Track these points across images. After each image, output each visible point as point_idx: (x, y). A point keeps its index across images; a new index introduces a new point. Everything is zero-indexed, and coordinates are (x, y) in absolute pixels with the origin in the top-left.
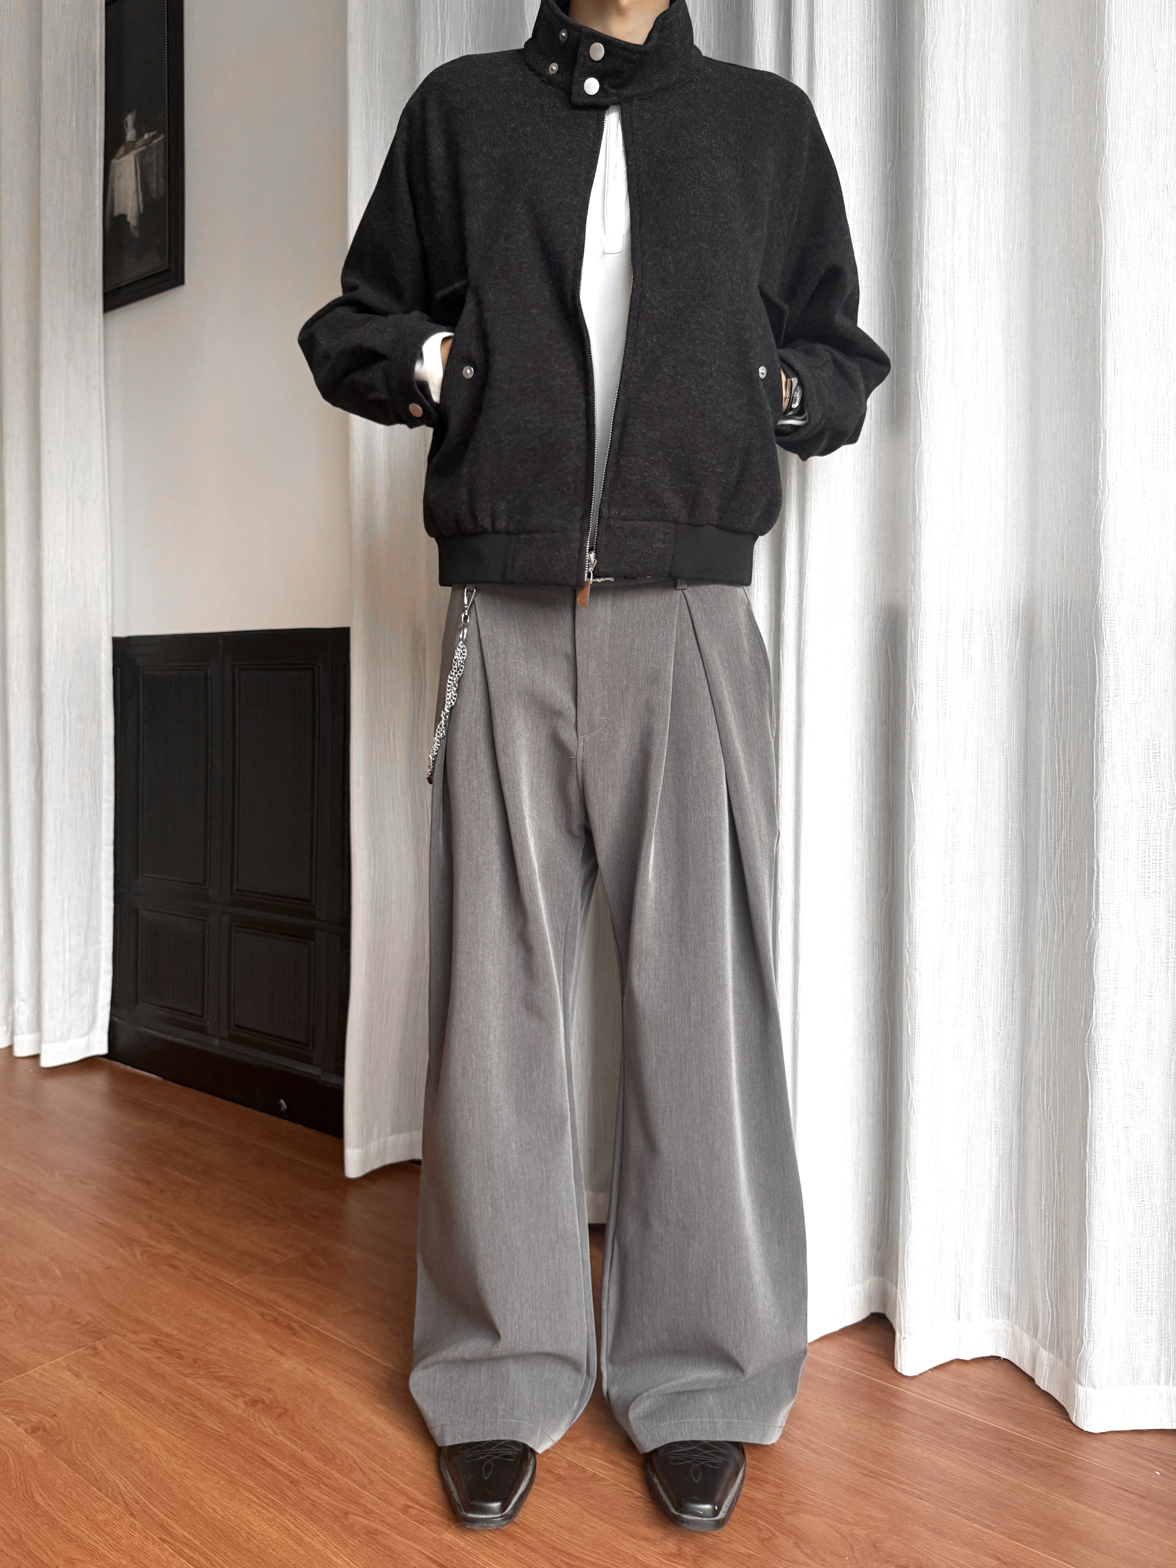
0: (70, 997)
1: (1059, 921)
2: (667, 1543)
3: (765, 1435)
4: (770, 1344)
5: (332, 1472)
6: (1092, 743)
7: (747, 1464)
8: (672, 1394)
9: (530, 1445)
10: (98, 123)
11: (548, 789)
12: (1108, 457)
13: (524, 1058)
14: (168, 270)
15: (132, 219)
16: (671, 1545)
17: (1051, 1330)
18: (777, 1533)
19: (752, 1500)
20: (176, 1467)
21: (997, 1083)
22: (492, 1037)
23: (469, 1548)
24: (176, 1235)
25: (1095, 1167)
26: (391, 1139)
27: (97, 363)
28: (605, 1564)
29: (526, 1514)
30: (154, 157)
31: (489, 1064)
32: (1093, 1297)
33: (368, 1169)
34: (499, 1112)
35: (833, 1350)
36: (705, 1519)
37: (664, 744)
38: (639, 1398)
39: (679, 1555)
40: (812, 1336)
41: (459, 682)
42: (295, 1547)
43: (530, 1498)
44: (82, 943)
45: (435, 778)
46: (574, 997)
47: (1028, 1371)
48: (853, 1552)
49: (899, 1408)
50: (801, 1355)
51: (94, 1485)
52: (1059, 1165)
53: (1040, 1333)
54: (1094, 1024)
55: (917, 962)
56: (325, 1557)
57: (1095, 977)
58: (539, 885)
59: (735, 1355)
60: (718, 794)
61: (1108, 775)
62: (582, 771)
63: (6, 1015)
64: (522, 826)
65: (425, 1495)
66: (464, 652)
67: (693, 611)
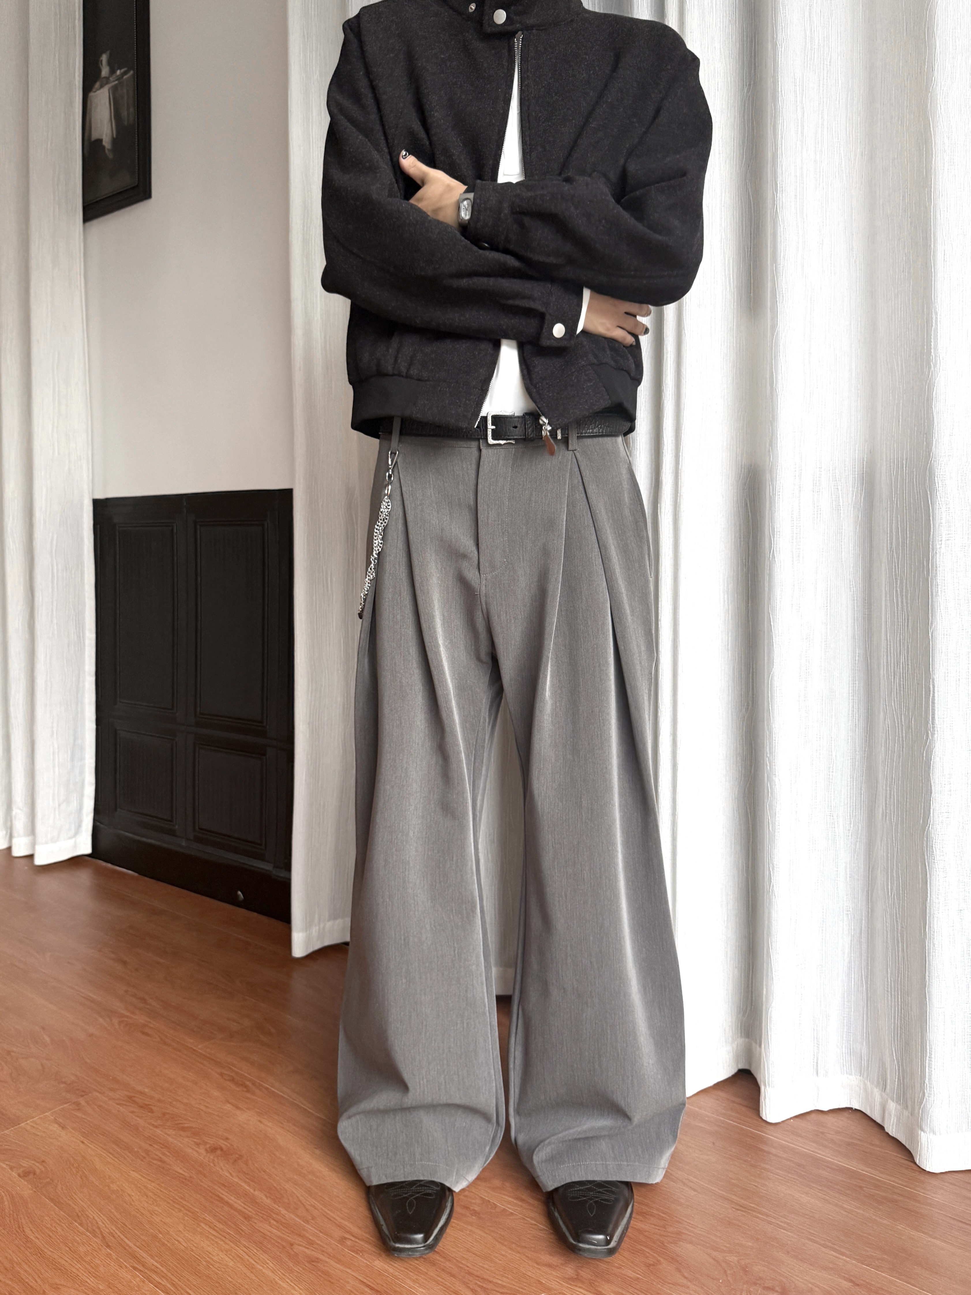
0: (59, 805)
1: (899, 734)
2: (567, 1269)
3: (649, 1176)
4: (654, 1096)
5: (281, 1209)
6: (928, 580)
7: (635, 1200)
8: (570, 1140)
9: (448, 1184)
10: (77, 63)
11: (458, 622)
12: (939, 334)
13: (438, 852)
14: (137, 186)
15: (107, 142)
16: (570, 1270)
17: (898, 1085)
18: (662, 1260)
19: (640, 1231)
20: (146, 1205)
21: (848, 873)
22: (411, 834)
23: (397, 1273)
24: (148, 1007)
25: (934, 945)
26: (329, 924)
27: (78, 266)
28: (514, 1287)
29: (445, 1244)
30: (125, 91)
31: (408, 856)
32: (933, 1056)
33: (311, 950)
34: (416, 898)
35: (709, 1102)
36: (599, 1248)
37: (559, 583)
38: (542, 1144)
39: (577, 1279)
40: (690, 1091)
41: (384, 530)
42: (249, 1274)
43: (449, 1230)
44: (69, 760)
45: (365, 613)
46: (483, 801)
47: (879, 1120)
48: (727, 1276)
49: (764, 1151)
50: (681, 1106)
51: (76, 1221)
52: (903, 943)
53: (888, 1087)
54: (932, 821)
55: (776, 768)
56: (274, 1282)
57: (932, 781)
58: (454, 703)
59: (623, 1106)
60: (604, 624)
61: (942, 608)
62: (486, 604)
63: (6, 821)
64: (438, 653)
65: (360, 1228)
66: (389, 506)
67: (582, 468)
